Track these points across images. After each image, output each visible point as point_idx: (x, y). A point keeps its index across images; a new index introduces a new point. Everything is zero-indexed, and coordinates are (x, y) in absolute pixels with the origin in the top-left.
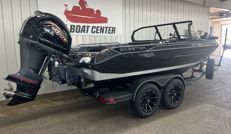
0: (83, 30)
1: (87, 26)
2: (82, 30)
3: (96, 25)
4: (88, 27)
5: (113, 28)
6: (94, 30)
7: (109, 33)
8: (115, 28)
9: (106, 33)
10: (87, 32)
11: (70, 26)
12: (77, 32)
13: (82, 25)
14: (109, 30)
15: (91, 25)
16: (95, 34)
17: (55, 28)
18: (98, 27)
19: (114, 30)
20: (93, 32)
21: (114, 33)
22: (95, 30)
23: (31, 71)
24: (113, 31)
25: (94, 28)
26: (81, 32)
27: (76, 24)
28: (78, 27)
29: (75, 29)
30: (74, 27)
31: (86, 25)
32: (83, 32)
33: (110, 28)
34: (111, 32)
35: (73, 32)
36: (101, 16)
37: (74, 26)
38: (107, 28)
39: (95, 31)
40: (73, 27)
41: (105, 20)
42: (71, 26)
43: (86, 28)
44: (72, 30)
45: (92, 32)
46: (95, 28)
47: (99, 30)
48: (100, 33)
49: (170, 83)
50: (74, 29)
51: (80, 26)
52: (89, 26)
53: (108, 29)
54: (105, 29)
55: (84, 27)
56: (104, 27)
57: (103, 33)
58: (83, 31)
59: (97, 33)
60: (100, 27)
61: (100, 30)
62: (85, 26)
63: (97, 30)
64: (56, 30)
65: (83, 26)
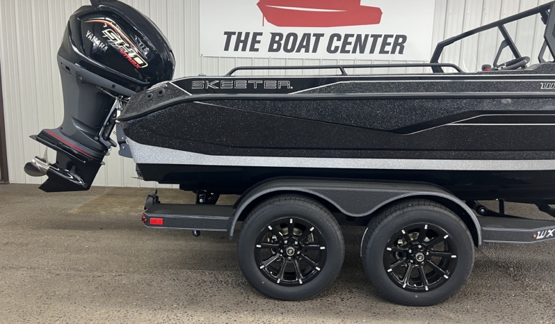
0: (305, 44)
1: (314, 35)
2: (301, 46)
3: (343, 30)
4: (318, 36)
5: (398, 37)
6: (336, 43)
7: (382, 51)
8: (404, 38)
9: (372, 51)
10: (315, 50)
11: (271, 35)
12: (286, 50)
13: (300, 31)
14: (385, 43)
15: (328, 31)
16: (338, 55)
17: (110, 32)
18: (347, 36)
19: (400, 42)
20: (333, 49)
21: (401, 52)
22: (340, 44)
23: (77, 127)
24: (398, 48)
25: (336, 38)
26: (298, 51)
27: (285, 31)
28: (292, 38)
29: (283, 42)
30: (281, 39)
31: (312, 30)
32: (303, 50)
33: (386, 37)
34: (388, 48)
35: (278, 50)
36: (361, 4)
37: (281, 35)
38: (376, 37)
39: (337, 48)
40: (277, 38)
41: (373, 15)
42: (274, 35)
43: (313, 39)
44: (275, 46)
45: (329, 50)
46: (339, 39)
47: (350, 43)
48: (354, 51)
49: (394, 215)
50: (281, 44)
51: (295, 36)
52: (323, 35)
53: (380, 41)
54: (370, 40)
55: (307, 36)
56: (367, 36)
57: (362, 51)
58: (304, 47)
59: (343, 51)
60: (355, 36)
61: (353, 44)
62: (309, 35)
63: (346, 43)
64: (112, 36)
65: (305, 35)
